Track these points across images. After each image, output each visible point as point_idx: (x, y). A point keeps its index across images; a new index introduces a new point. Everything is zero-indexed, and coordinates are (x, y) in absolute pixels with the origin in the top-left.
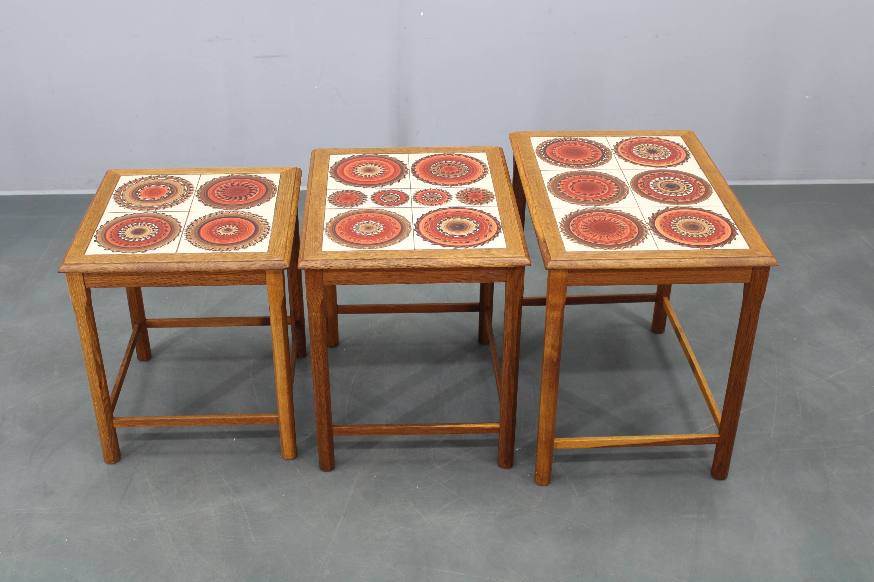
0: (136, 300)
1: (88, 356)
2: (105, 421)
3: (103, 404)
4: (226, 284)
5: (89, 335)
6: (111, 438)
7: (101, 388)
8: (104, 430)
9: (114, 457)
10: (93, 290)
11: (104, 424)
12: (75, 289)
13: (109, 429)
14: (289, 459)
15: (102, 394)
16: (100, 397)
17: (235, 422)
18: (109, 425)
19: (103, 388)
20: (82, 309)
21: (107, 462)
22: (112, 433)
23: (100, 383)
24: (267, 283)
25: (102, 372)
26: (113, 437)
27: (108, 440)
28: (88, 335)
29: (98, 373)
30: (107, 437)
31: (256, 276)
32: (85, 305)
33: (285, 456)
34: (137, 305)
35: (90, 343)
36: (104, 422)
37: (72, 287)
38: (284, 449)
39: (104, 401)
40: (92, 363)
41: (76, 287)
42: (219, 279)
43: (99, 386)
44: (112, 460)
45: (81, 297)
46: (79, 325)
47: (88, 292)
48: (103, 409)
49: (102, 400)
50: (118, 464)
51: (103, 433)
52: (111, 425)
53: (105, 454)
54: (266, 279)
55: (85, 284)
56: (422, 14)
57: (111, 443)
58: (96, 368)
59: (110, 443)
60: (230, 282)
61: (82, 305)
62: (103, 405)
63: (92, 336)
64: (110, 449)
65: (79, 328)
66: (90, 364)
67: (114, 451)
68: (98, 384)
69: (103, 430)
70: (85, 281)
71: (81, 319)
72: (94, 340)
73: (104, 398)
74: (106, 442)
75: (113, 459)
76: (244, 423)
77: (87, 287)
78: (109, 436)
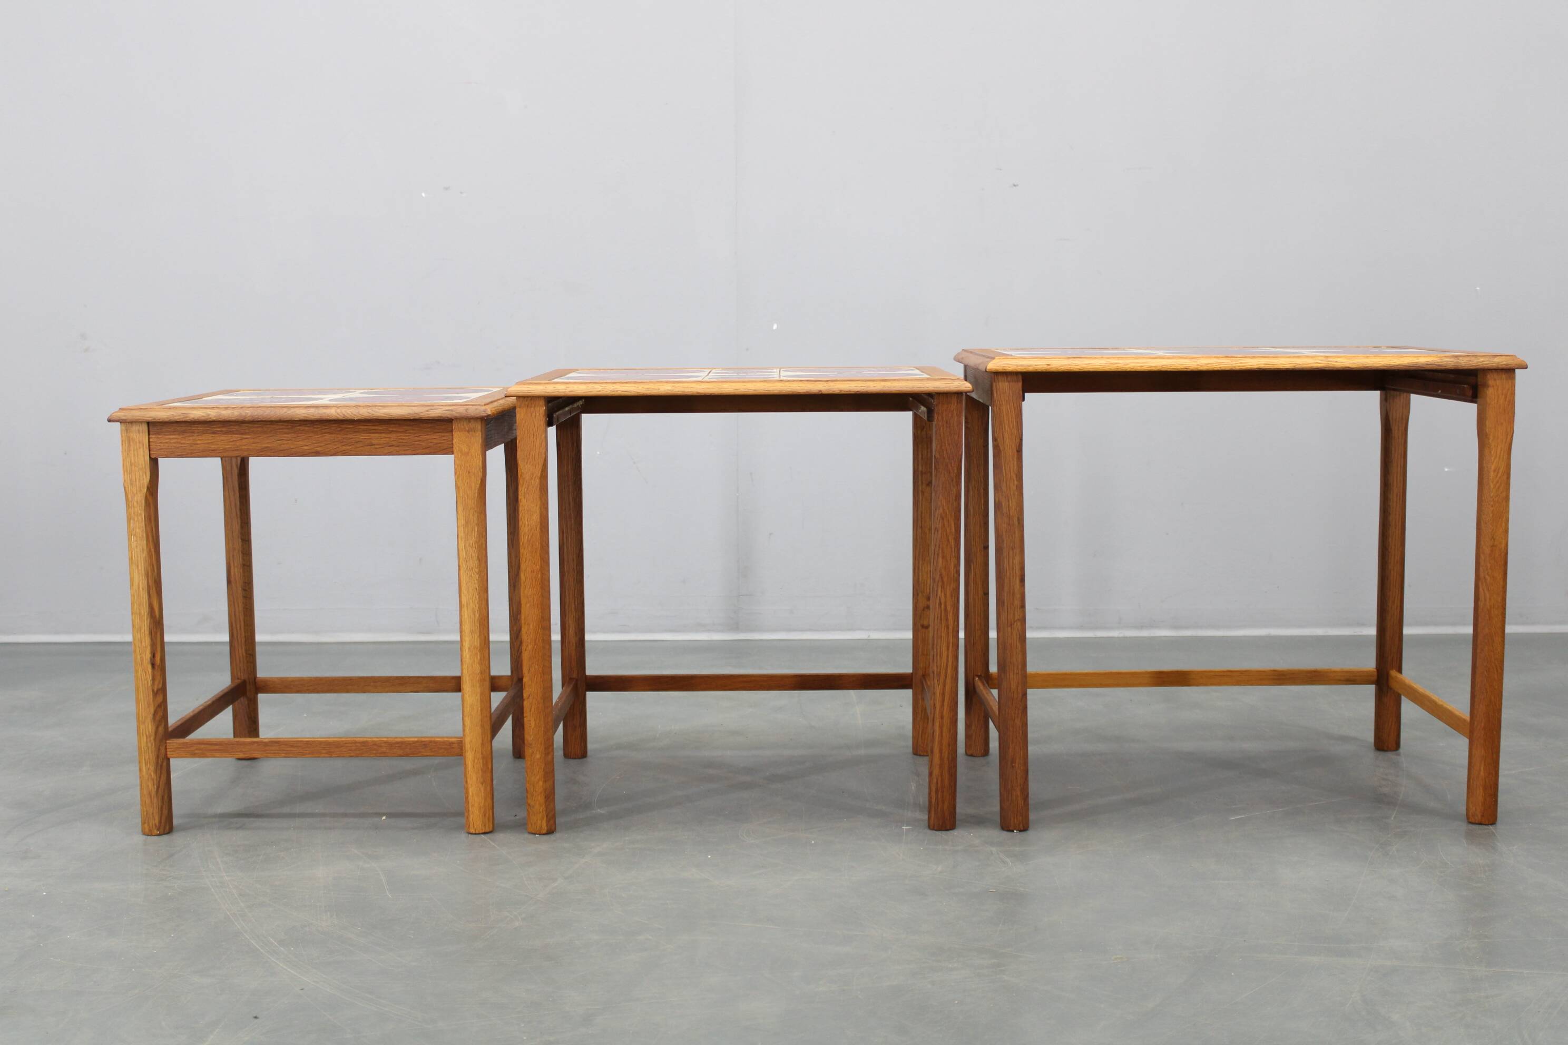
0: (243, 633)
1: (139, 595)
2: (152, 738)
3: (154, 701)
4: (386, 451)
5: (145, 552)
6: (160, 777)
7: (153, 665)
8: (149, 758)
9: (160, 822)
10: (162, 462)
11: (149, 745)
12: (132, 458)
13: (158, 757)
14: (477, 832)
15: (153, 679)
16: (150, 684)
17: (384, 749)
18: (159, 749)
19: (156, 667)
20: (140, 498)
21: (147, 830)
22: (161, 766)
23: (154, 656)
24: (455, 451)
25: (159, 634)
26: (164, 778)
27: (153, 780)
28: (143, 553)
29: (151, 633)
30: (152, 774)
31: (435, 438)
32: (146, 489)
33: (471, 826)
34: (243, 640)
35: (144, 568)
36: (150, 741)
37: (128, 454)
38: (470, 809)
39: (155, 694)
40: (145, 610)
41: (134, 455)
42: (374, 442)
43: (151, 659)
44: (156, 826)
45: (141, 474)
46: (130, 533)
47: (154, 463)
48: (152, 710)
49: (153, 691)
50: (165, 838)
51: (146, 764)
52: (163, 751)
53: (145, 813)
54: (453, 444)
55: (149, 450)
56: (775, 327)
57: (158, 787)
58: (149, 620)
59: (155, 786)
60: (391, 449)
61: (141, 490)
62: (152, 703)
63: (151, 557)
64: (155, 800)
65: (129, 539)
66: (140, 613)
67: (162, 807)
68: (148, 655)
69: (147, 757)
70: (151, 444)
71: (136, 519)
72: (153, 566)
73: (155, 690)
74: (150, 784)
75: (157, 824)
76: (400, 752)
77: (153, 456)
78: (156, 772)
